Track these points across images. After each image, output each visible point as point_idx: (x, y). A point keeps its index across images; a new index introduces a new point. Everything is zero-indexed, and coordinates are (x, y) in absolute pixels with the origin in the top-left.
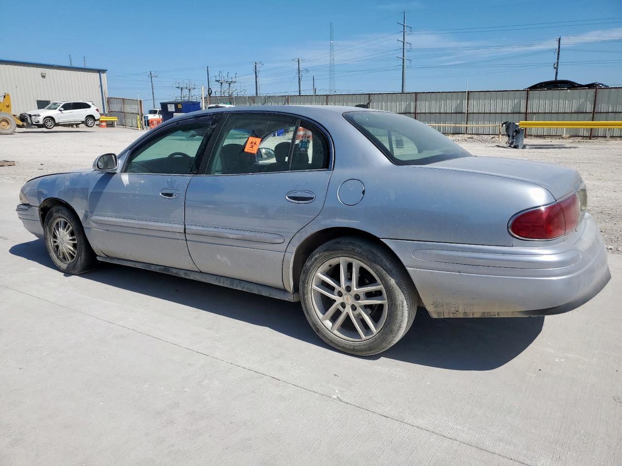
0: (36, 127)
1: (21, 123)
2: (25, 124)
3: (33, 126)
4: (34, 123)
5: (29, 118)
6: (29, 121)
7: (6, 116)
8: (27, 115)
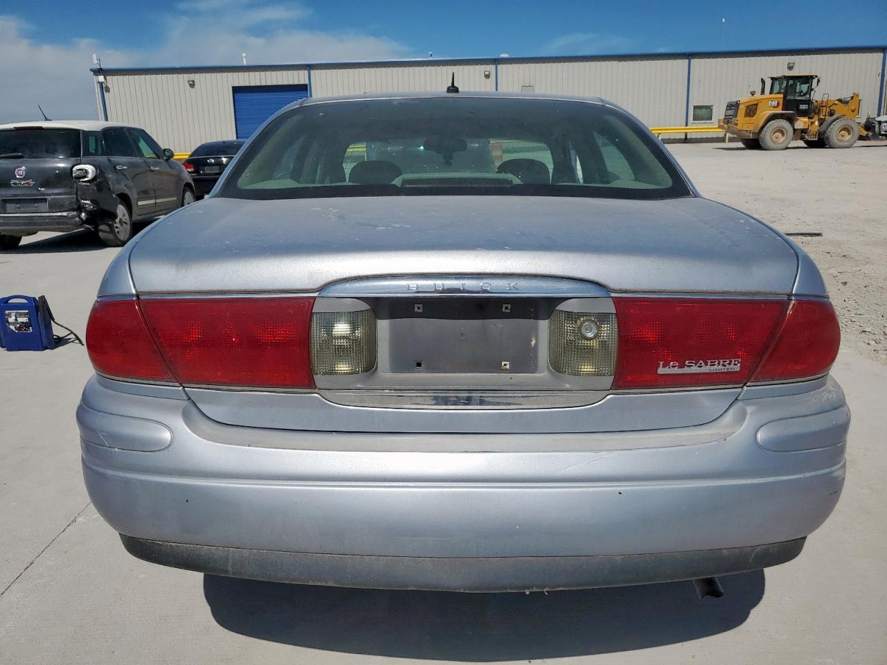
0: (884, 137)
1: (864, 133)
2: (870, 134)
3: (880, 137)
4: (883, 133)
5: (877, 126)
6: (877, 129)
7: (851, 123)
8: (875, 122)
